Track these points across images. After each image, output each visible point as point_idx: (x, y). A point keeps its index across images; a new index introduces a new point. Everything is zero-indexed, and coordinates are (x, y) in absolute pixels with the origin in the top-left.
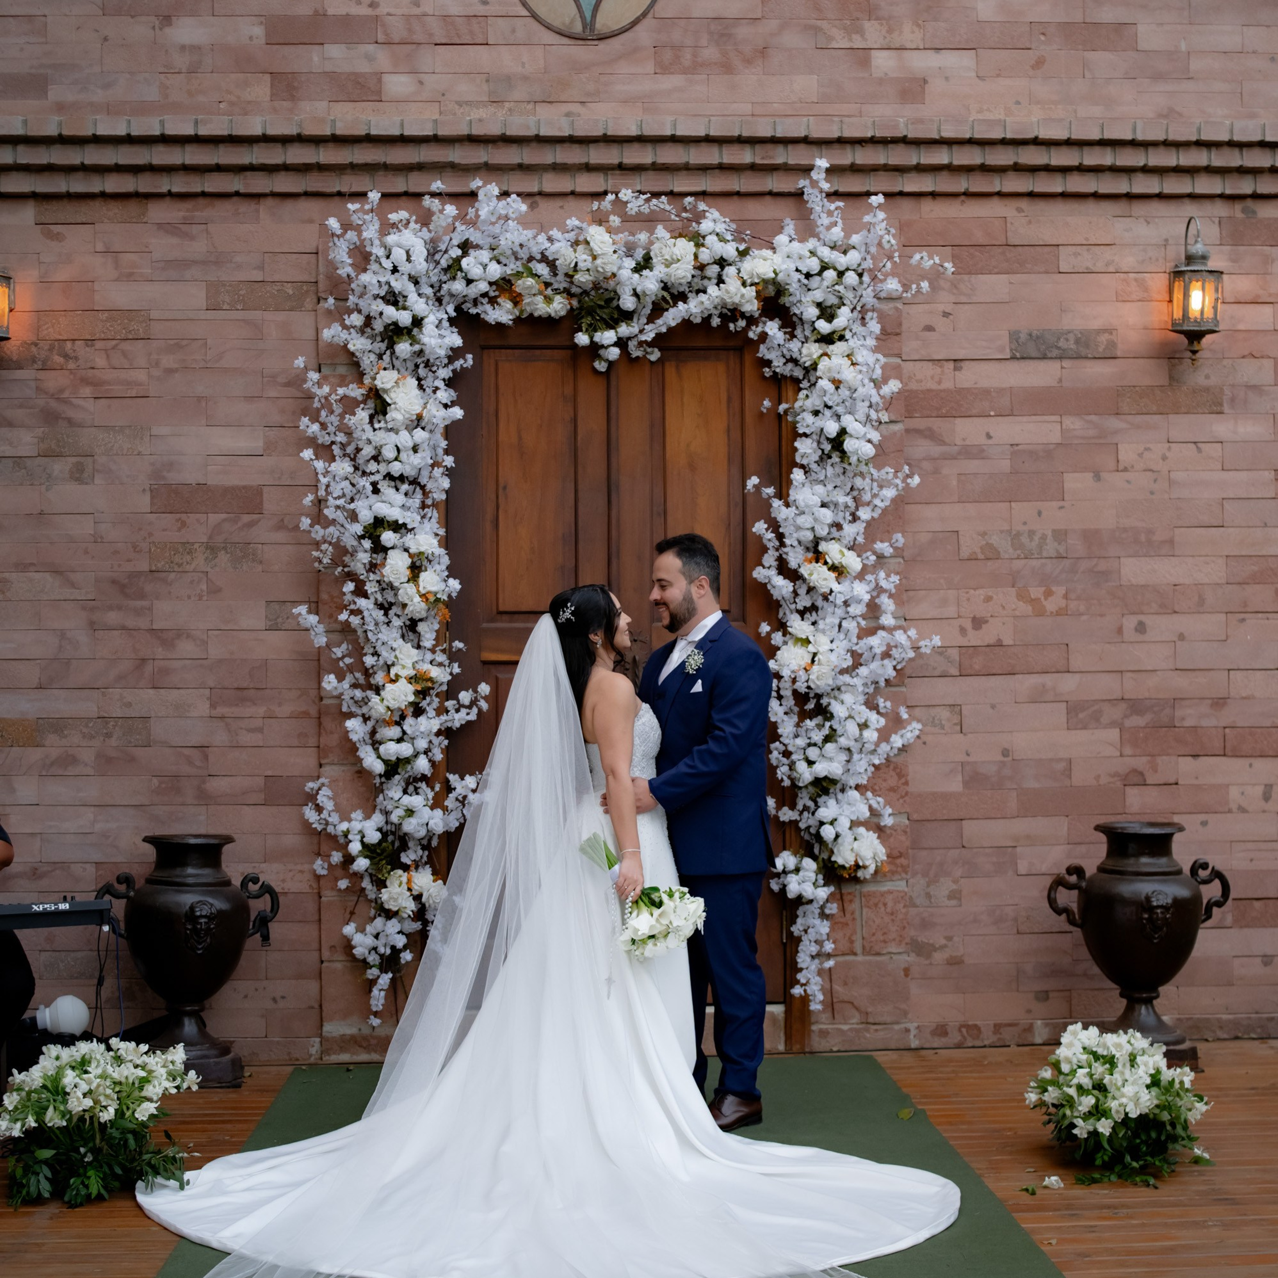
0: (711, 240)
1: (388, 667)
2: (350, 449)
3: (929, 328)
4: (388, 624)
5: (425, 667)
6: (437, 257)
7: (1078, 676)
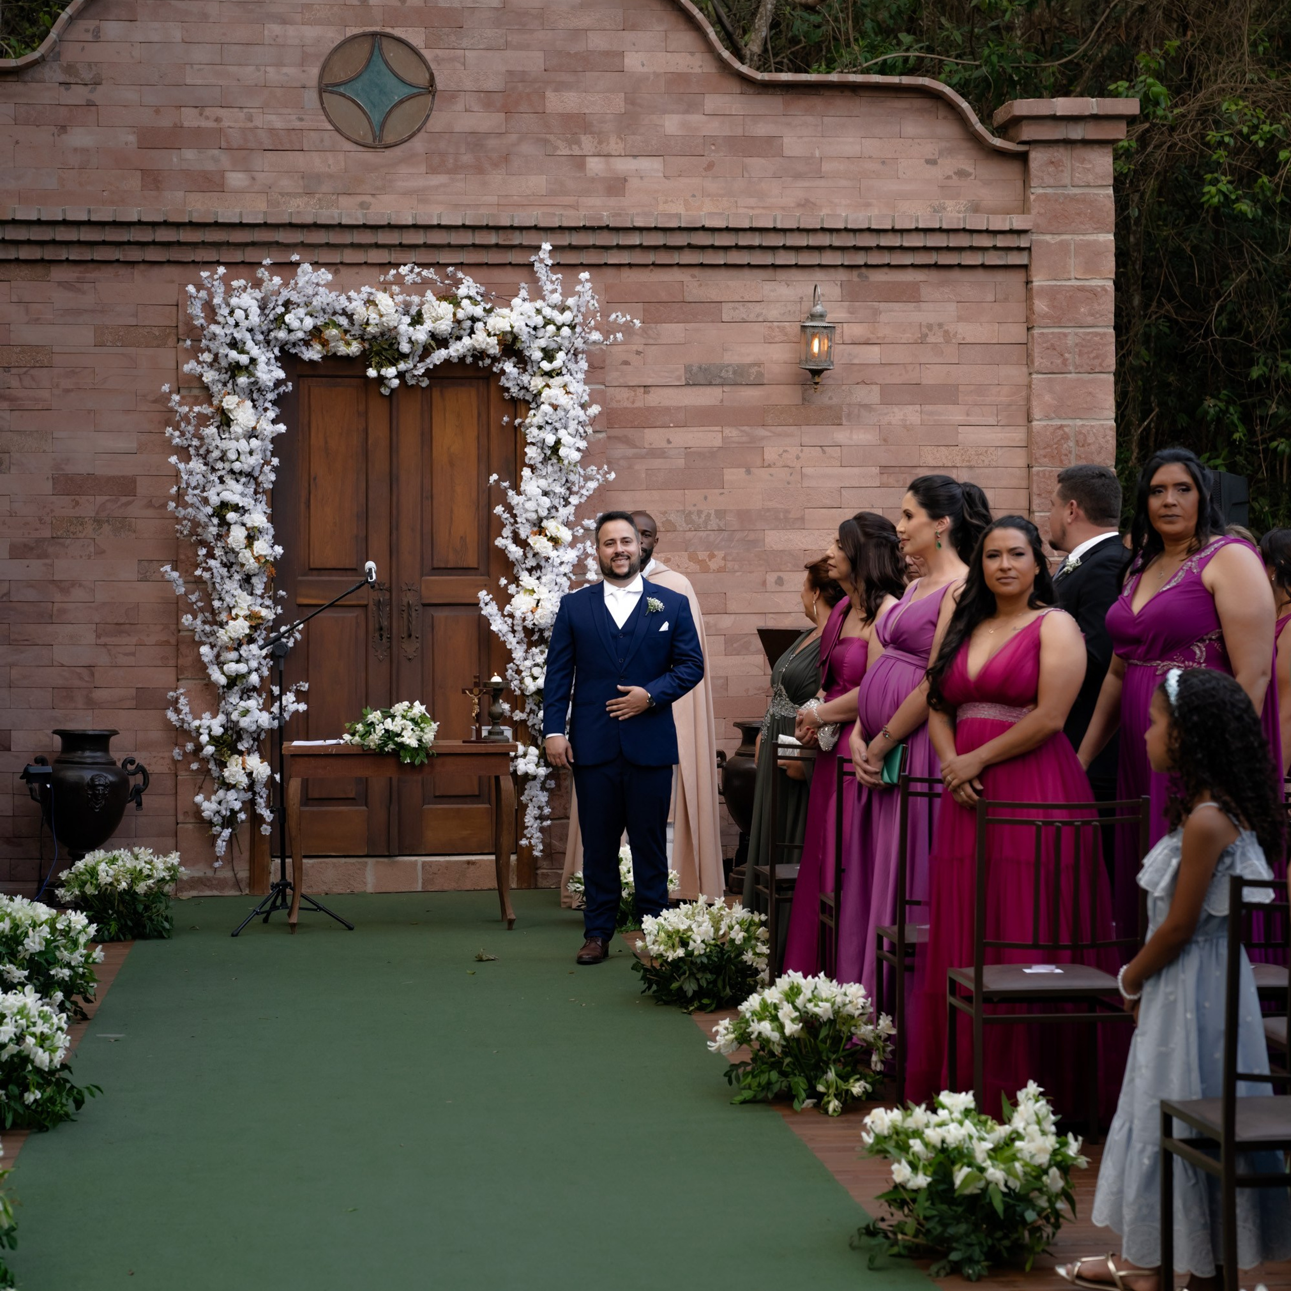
0: (465, 303)
1: (230, 609)
2: (202, 451)
3: (626, 363)
4: (230, 577)
5: (257, 609)
6: (267, 311)
7: (733, 616)
